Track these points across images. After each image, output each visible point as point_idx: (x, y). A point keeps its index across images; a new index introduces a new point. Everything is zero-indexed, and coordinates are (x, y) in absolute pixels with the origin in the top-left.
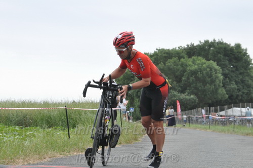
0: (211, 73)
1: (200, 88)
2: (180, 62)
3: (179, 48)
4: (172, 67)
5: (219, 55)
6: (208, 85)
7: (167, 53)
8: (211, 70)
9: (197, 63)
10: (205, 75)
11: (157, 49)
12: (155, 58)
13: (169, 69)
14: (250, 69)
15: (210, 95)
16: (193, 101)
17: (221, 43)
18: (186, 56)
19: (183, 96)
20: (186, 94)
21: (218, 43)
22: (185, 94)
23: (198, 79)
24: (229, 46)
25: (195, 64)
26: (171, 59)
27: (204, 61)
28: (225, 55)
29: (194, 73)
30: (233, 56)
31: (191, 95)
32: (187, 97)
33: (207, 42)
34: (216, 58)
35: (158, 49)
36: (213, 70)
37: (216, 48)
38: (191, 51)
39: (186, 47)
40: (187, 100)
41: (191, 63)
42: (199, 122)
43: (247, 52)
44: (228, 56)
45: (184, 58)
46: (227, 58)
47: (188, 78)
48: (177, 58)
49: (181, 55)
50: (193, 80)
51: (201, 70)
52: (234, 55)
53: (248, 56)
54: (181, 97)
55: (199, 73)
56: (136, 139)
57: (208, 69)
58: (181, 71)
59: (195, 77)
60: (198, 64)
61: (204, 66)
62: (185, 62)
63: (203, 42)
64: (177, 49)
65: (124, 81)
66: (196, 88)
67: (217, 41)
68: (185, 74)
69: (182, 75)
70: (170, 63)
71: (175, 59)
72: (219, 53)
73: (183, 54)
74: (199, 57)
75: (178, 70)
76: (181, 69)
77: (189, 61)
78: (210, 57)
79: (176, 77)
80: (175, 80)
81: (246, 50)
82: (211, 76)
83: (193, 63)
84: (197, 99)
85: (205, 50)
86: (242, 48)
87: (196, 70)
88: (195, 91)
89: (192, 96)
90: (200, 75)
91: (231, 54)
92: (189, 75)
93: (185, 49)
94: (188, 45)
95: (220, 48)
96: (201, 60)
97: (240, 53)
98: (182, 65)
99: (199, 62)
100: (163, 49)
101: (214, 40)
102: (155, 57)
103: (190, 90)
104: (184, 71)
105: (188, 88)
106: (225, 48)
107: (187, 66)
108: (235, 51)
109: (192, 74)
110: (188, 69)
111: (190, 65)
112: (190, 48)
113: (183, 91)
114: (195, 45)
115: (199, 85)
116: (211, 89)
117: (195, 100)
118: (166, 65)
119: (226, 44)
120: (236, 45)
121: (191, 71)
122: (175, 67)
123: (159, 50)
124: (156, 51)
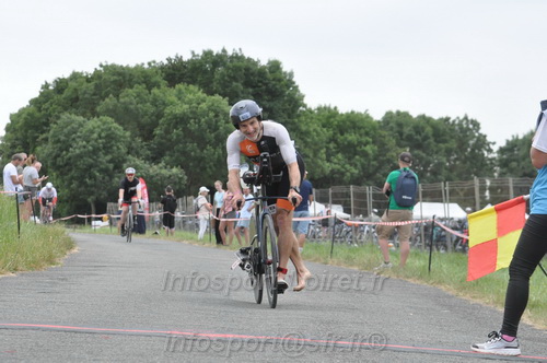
0: (217, 122)
1: (193, 154)
2: (152, 96)
3: (149, 64)
4: (132, 107)
5: (234, 84)
6: (208, 147)
7: (119, 74)
8: (216, 116)
9: (186, 99)
10: (204, 126)
11: (101, 66)
12: (96, 85)
13: (127, 110)
14: (299, 116)
15: (214, 169)
16: (177, 180)
17: (238, 58)
18: (164, 83)
19: (154, 169)
20: (162, 164)
21: (232, 57)
22: (160, 165)
23: (188, 133)
24: (255, 64)
25: (183, 102)
26: (131, 87)
27: (201, 94)
28: (247, 84)
29: (181, 120)
30: (264, 87)
31: (172, 167)
32: (164, 171)
33: (208, 54)
34: (228, 90)
35: (104, 64)
36: (221, 117)
37: (229, 68)
38: (176, 73)
39: (166, 62)
40: (163, 178)
41: (174, 99)
42: (187, 227)
43: (294, 79)
44: (253, 87)
45: (159, 87)
46: (251, 90)
47: (167, 132)
48: (144, 86)
49: (153, 80)
50: (178, 135)
51: (195, 115)
52: (266, 84)
53: (296, 88)
54: (151, 171)
55: (192, 121)
56: (51, 260)
57: (212, 114)
58: (153, 114)
59: (183, 130)
60: (190, 102)
61: (204, 106)
62: (161, 95)
63: (201, 54)
64: (146, 66)
65: (26, 131)
66: (184, 153)
67: (230, 53)
68: (161, 121)
69: (155, 125)
70: (129, 95)
71: (140, 88)
72: (234, 79)
73: (158, 78)
74: (191, 87)
75: (146, 113)
76: (152, 110)
77: (171, 94)
78: (215, 86)
79: (141, 127)
80: (138, 133)
81: (291, 74)
82: (216, 128)
83: (179, 99)
84: (186, 177)
85: (206, 72)
86: (284, 70)
87: (184, 114)
88: (183, 159)
89: (175, 170)
90: (193, 126)
91: (259, 81)
92: (169, 124)
93: (162, 68)
94: (169, 60)
95: (237, 69)
96: (194, 93)
97: (280, 80)
98: (154, 102)
99: (191, 96)
100: (113, 66)
101: (224, 51)
102: (97, 82)
103: (171, 156)
104: (160, 115)
105: (168, 153)
106: (247, 69)
107: (164, 104)
108: (269, 76)
109: (177, 123)
110: (167, 111)
111: (172, 103)
112: (173, 65)
113: (155, 159)
114: (185, 59)
115: (190, 146)
116: (216, 156)
117: (181, 179)
118: (122, 100)
119: (249, 59)
120: (270, 62)
121: (175, 117)
122: (139, 106)
123: (106, 67)
124: (99, 68)
